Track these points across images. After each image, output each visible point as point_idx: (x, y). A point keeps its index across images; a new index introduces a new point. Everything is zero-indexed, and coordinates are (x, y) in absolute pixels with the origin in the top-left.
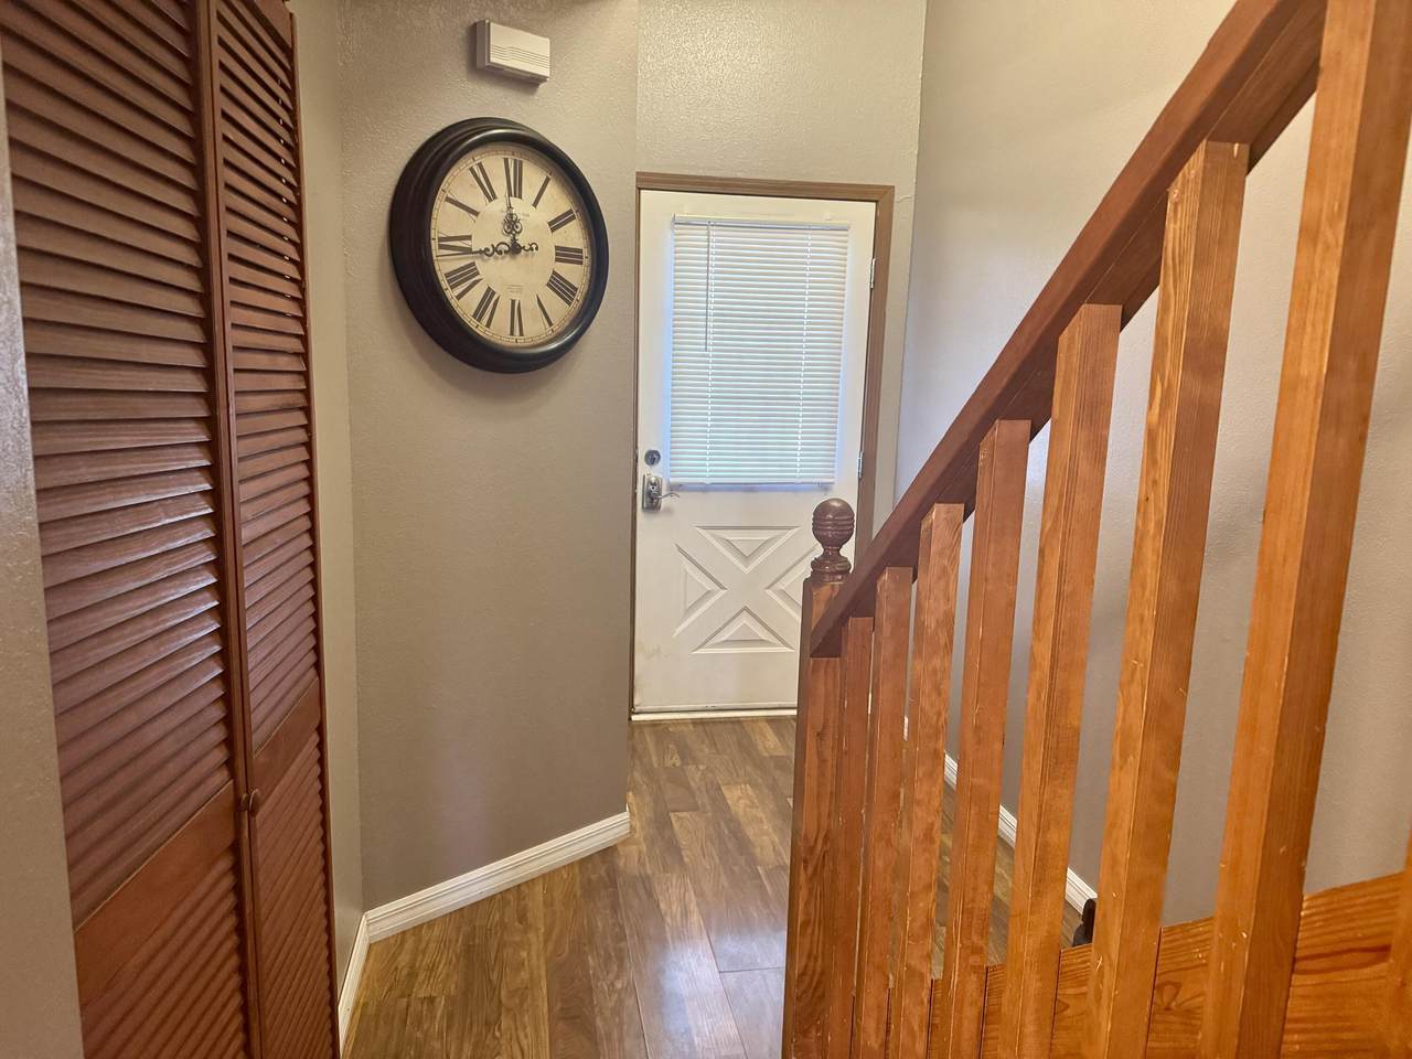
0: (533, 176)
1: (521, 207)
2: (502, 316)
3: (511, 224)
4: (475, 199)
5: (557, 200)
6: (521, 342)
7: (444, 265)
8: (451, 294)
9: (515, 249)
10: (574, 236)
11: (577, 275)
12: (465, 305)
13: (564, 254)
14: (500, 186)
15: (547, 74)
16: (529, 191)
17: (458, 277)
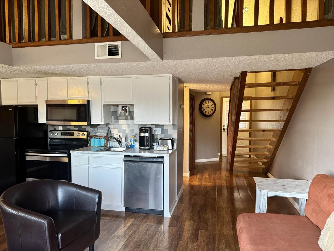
0: (210, 102)
1: (209, 104)
2: (207, 113)
3: (208, 105)
4: (205, 104)
5: (212, 103)
6: (208, 114)
7: (203, 109)
8: (203, 111)
9: (208, 107)
10: (213, 106)
11: (213, 109)
12: (204, 112)
13: (212, 107)
14: (207, 103)
15: (211, 94)
16: (209, 103)
17: (204, 110)
